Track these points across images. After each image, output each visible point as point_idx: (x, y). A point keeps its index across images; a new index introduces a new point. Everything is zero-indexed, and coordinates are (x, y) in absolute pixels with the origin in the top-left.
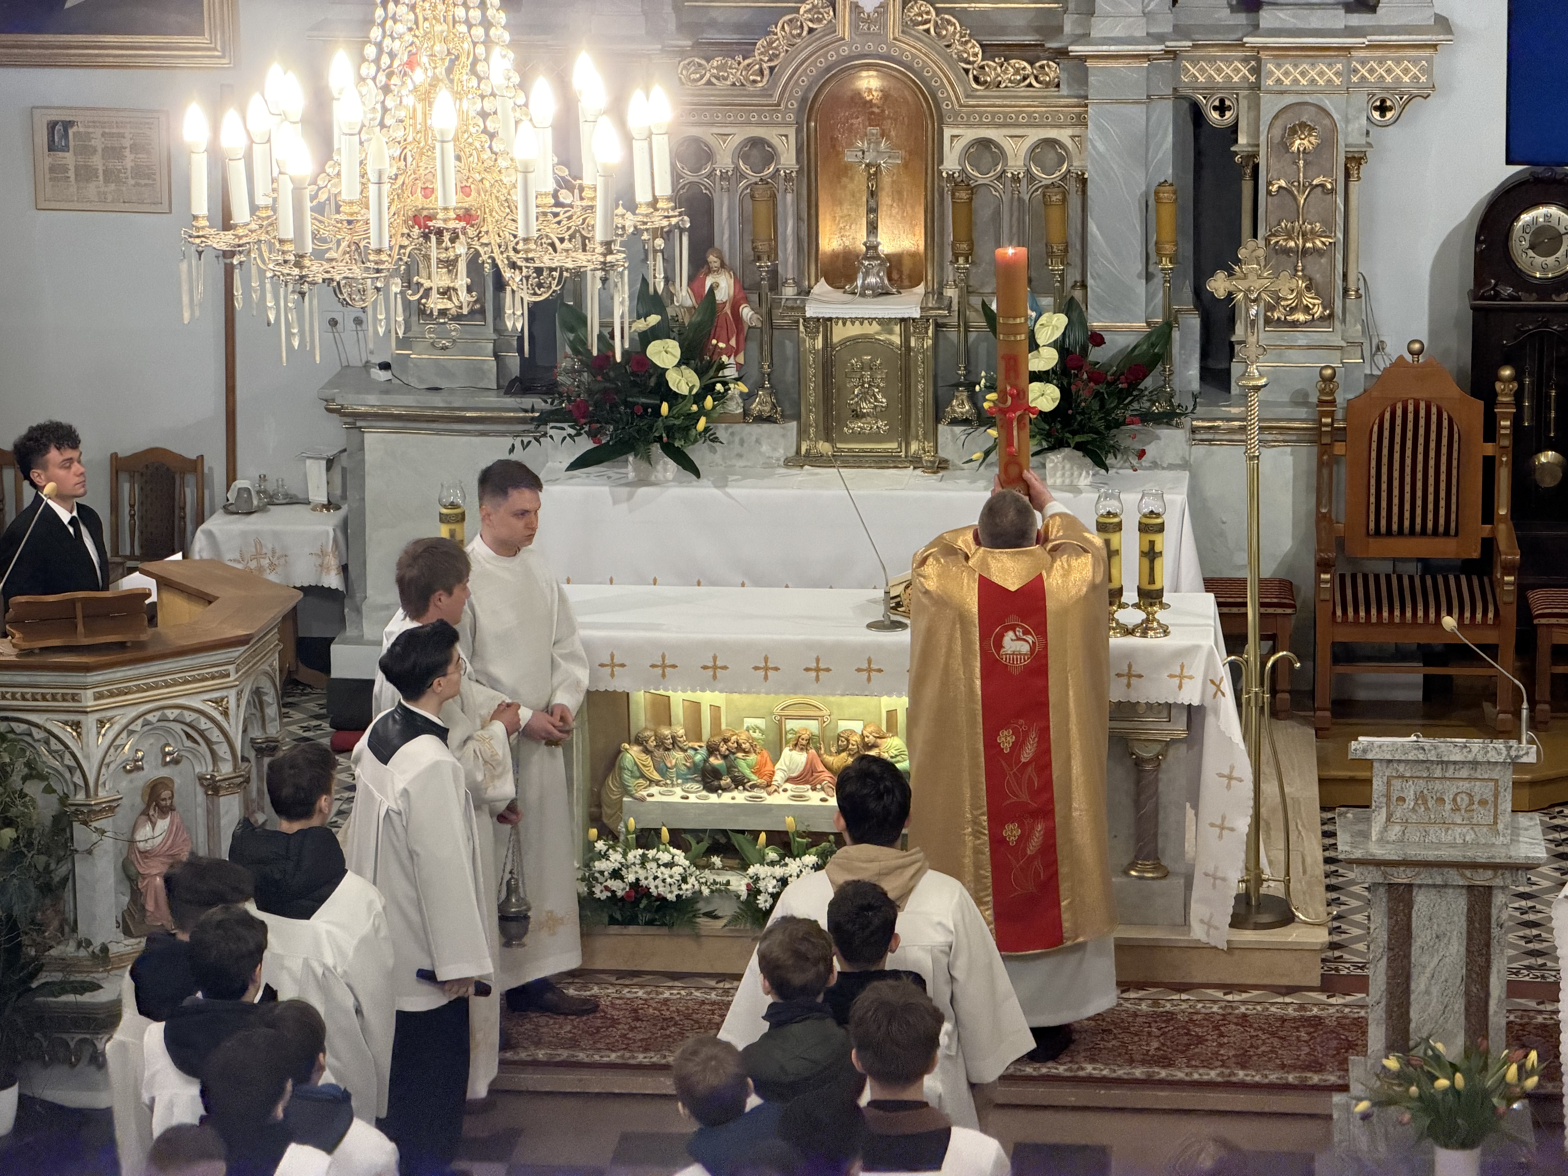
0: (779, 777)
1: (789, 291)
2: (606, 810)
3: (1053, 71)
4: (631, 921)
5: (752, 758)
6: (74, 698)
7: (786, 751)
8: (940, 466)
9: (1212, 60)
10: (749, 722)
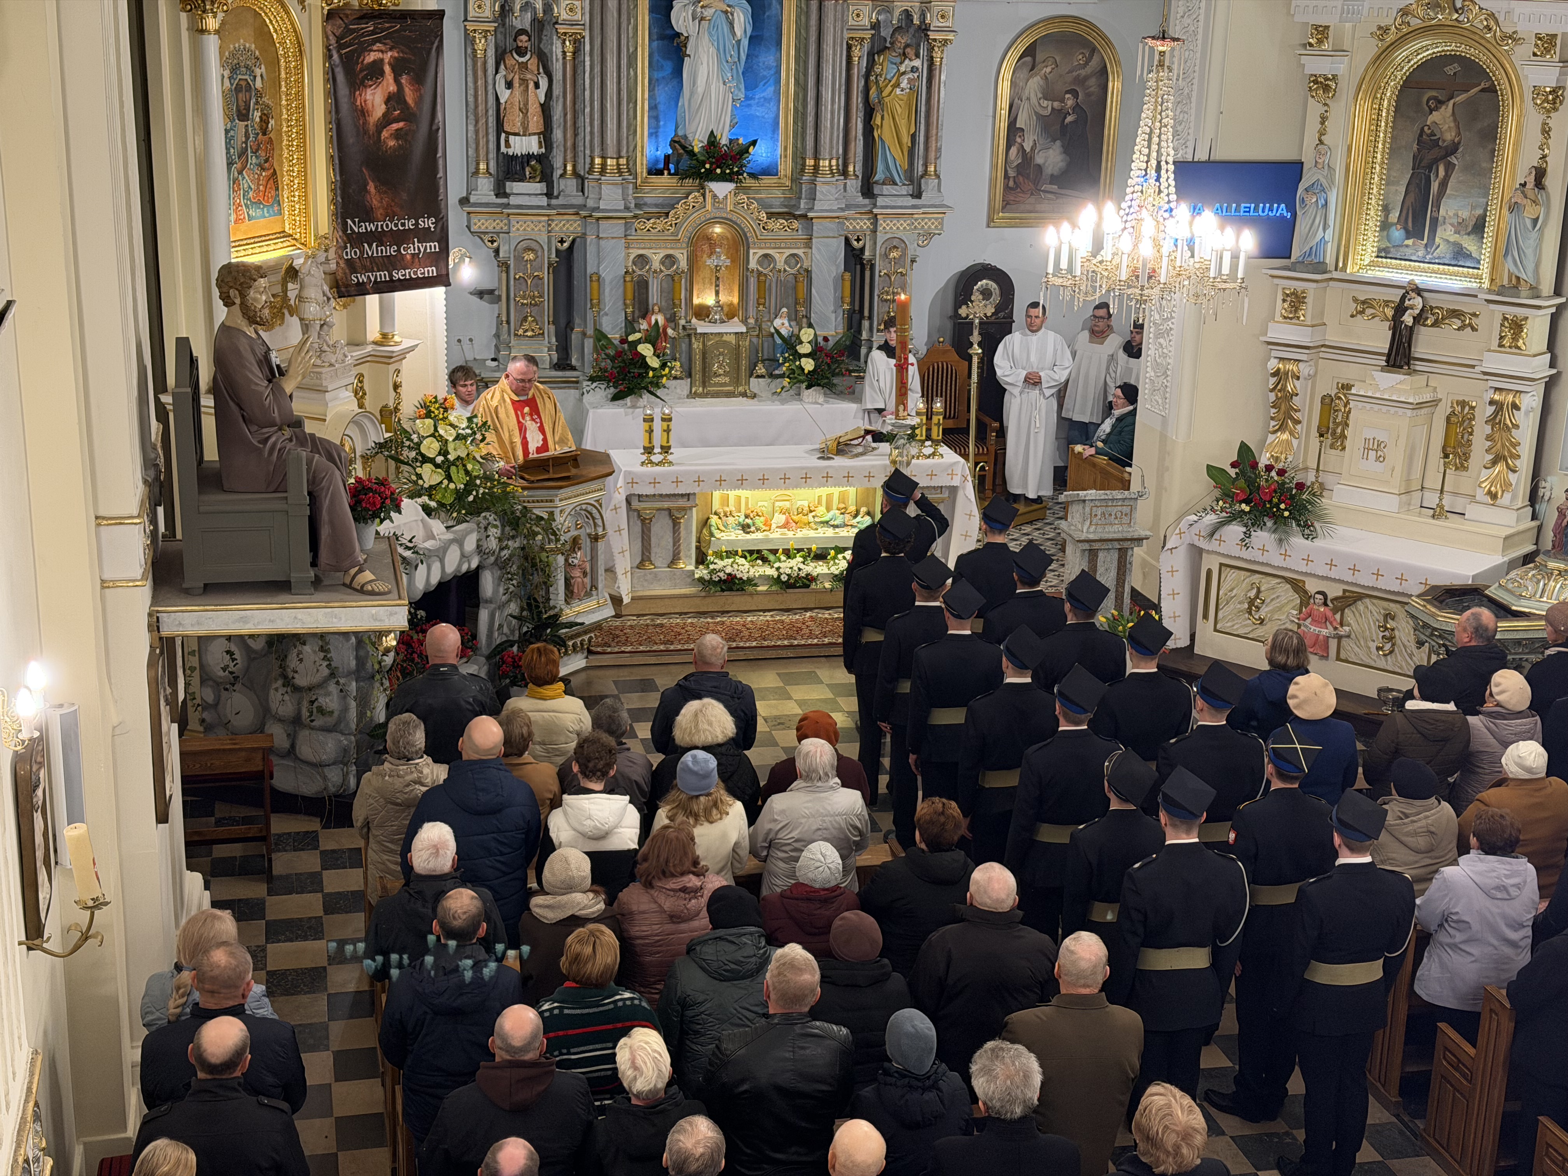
0: (774, 526)
1: (682, 322)
2: (703, 544)
3: (796, 224)
4: (731, 590)
5: (762, 519)
6: (551, 501)
7: (776, 515)
8: (754, 396)
9: (855, 219)
10: (760, 504)
